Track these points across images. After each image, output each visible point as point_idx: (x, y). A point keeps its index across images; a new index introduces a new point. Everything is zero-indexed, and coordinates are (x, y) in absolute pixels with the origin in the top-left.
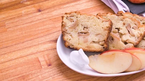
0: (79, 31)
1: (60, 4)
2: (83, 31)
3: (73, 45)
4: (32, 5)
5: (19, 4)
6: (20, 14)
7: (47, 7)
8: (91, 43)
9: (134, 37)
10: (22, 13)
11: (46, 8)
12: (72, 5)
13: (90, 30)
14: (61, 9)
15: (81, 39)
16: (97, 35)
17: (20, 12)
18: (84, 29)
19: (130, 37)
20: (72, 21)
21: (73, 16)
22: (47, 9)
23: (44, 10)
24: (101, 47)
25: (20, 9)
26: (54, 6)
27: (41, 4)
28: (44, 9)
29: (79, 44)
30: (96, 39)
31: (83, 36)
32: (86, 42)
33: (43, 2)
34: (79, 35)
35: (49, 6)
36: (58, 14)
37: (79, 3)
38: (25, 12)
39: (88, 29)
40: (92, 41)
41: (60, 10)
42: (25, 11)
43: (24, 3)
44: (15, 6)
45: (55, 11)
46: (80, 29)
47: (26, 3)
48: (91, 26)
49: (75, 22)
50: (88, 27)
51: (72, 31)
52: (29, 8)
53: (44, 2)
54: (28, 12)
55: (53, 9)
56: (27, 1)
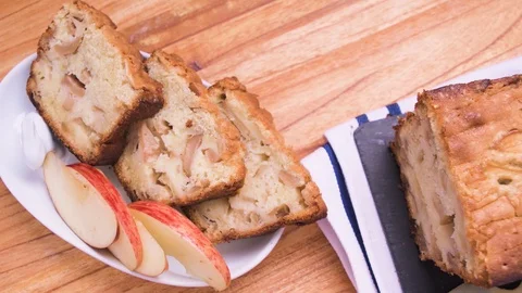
1: (258, 34)
3: (41, 97)
4: (166, 45)
7: (218, 50)
9: (187, 180)
11: (216, 54)
12: (297, 37)
13: (91, 85)
14: (263, 53)
15: (64, 94)
18: (82, 72)
19: (178, 171)
22: (219, 57)
23: (210, 62)
26: (239, 46)
27: (196, 39)
28: (209, 58)
29: (52, 103)
30: (90, 118)
32: (67, 108)
33: (200, 31)
34: (65, 82)
35: (224, 44)
36: (258, 75)
37: (322, 26)
39: (90, 79)
41: (262, 57)
43: (142, 42)
45: (246, 65)
47: (147, 41)
53: (206, 33)
55: (237, 58)
56: (149, 33)
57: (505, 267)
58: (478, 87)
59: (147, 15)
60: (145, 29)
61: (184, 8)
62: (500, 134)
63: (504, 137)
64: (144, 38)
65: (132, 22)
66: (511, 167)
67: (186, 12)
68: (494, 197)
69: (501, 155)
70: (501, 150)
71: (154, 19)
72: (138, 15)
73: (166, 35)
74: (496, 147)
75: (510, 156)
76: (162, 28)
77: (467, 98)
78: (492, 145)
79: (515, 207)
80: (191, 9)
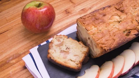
0: (62, 49)
2: (65, 50)
3: (54, 58)
4: (17, 62)
5: (6, 64)
6: (8, 75)
8: (68, 60)
10: (10, 74)
13: (71, 51)
15: (62, 55)
16: (75, 56)
17: (8, 73)
18: (66, 49)
20: (59, 41)
21: (61, 38)
24: (76, 65)
25: (7, 70)
29: (59, 58)
31: (64, 54)
32: (65, 58)
34: (61, 52)
38: (12, 72)
39: (70, 49)
40: (70, 59)
42: (12, 70)
44: (3, 67)
46: (64, 48)
47: (12, 62)
48: (72, 48)
49: (61, 42)
50: (70, 48)
51: (57, 48)
52: (15, 67)
54: (15, 71)
56: (12, 59)
57: (120, 41)
58: (102, 9)
59: (12, 54)
60: (11, 58)
61: (22, 51)
62: (110, 17)
63: (111, 17)
64: (11, 61)
65: (8, 57)
66: (115, 23)
67: (22, 52)
68: (113, 28)
69: (112, 20)
70: (111, 20)
71: (14, 55)
72: (9, 55)
73: (17, 59)
74: (110, 19)
75: (114, 20)
76: (16, 58)
77: (101, 12)
78: (109, 19)
79: (118, 29)
80: (24, 51)
